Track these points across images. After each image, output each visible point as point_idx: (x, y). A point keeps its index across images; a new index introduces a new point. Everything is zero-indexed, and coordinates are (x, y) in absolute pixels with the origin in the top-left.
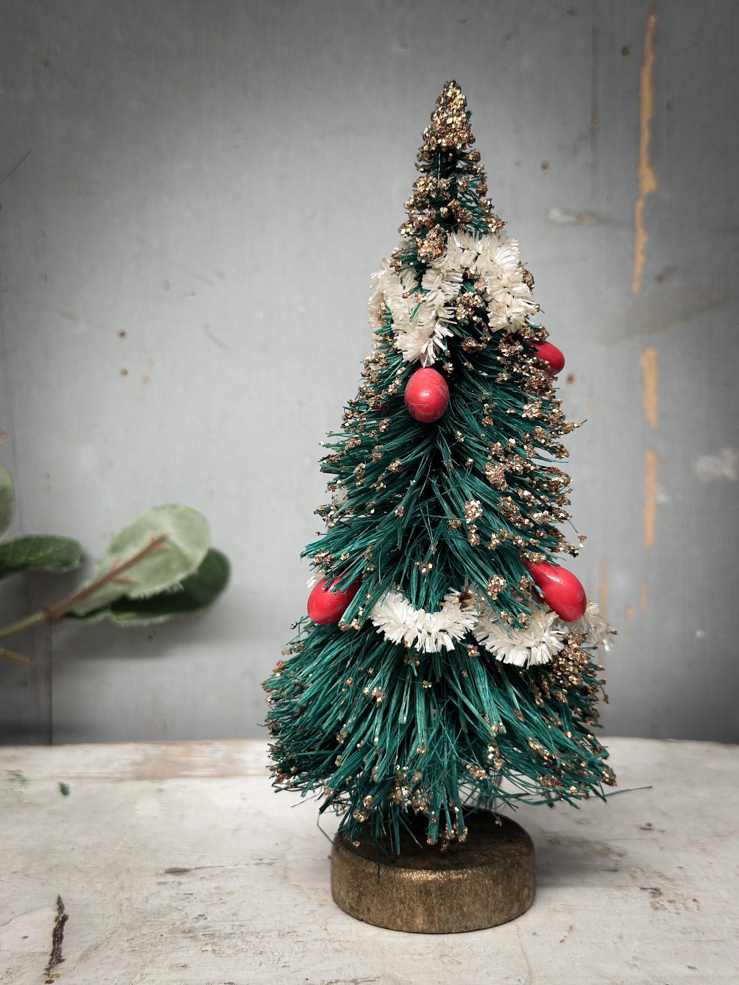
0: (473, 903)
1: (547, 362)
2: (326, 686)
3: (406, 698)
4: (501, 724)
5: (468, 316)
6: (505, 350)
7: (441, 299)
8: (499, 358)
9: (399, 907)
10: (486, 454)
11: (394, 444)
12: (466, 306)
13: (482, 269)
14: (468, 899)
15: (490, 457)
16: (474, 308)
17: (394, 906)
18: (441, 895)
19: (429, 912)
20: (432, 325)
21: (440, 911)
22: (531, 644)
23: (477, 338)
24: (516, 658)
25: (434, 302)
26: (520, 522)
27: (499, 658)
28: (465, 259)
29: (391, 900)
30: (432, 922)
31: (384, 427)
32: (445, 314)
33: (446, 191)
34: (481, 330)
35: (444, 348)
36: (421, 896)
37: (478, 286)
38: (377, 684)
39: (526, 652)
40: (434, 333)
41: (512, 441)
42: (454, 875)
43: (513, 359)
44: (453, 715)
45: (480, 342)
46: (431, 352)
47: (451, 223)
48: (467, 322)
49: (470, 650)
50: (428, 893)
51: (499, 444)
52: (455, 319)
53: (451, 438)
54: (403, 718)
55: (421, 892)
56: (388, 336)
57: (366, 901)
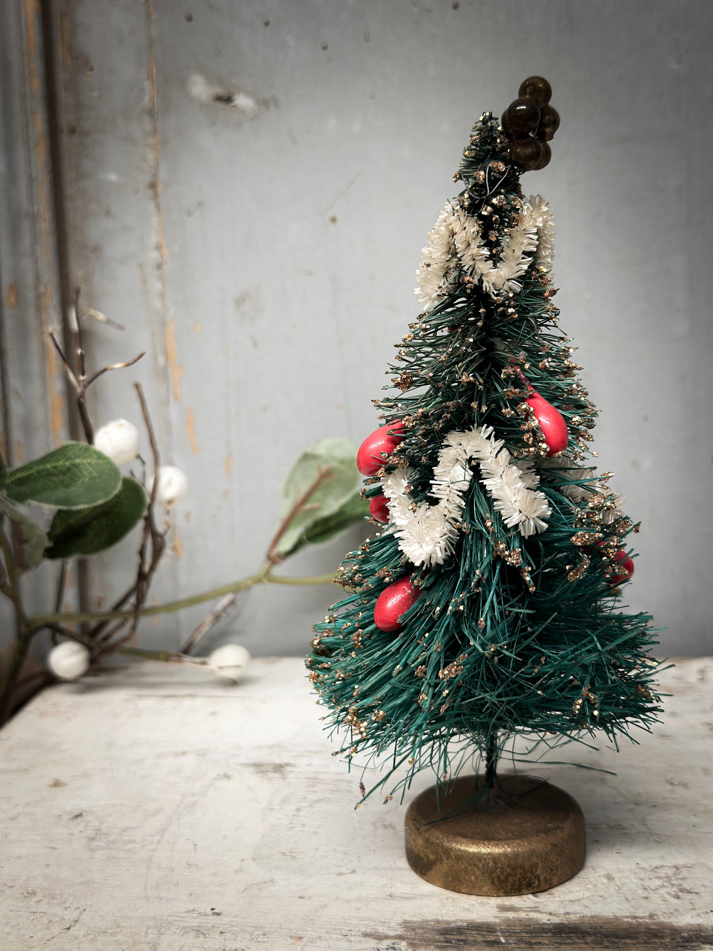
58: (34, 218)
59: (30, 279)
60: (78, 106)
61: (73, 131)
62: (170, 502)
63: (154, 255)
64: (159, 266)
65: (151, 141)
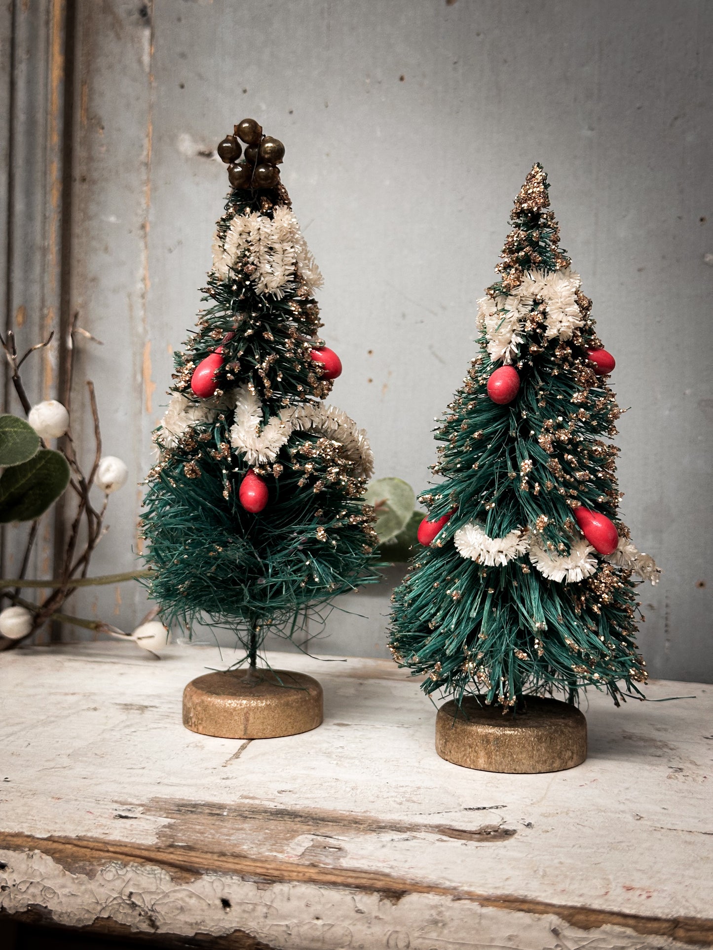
0: (521, 753)
1: (595, 363)
2: (426, 590)
3: (478, 600)
4: (544, 623)
5: (533, 328)
6: (558, 353)
7: (516, 315)
8: (553, 358)
9: (469, 750)
10: (541, 427)
11: (480, 419)
12: (532, 321)
13: (545, 296)
14: (517, 749)
15: (543, 430)
16: (537, 323)
17: (465, 750)
18: (497, 744)
19: (489, 755)
20: (508, 335)
21: (496, 756)
22: (570, 567)
23: (538, 343)
24: (557, 577)
25: (511, 319)
26: (563, 477)
27: (545, 575)
28: (534, 289)
29: (464, 745)
30: (491, 763)
31: (471, 407)
32: (518, 327)
33: (524, 241)
34: (542, 339)
35: (516, 351)
36: (483, 743)
37: (541, 308)
38: (456, 589)
39: (565, 573)
40: (511, 342)
41: (561, 419)
42: (508, 732)
43: (564, 359)
44: (514, 616)
45: (541, 347)
46: (508, 354)
47: (526, 264)
48: (532, 333)
49: (523, 568)
50: (488, 742)
51: (551, 420)
52: (524, 331)
53: (519, 416)
54: (473, 614)
55: (483, 741)
56: (484, 343)
57: (449, 745)
58: (44, 251)
59: (37, 303)
60: (90, 159)
61: (84, 180)
62: (108, 486)
63: (140, 286)
64: (143, 296)
65: (145, 188)
